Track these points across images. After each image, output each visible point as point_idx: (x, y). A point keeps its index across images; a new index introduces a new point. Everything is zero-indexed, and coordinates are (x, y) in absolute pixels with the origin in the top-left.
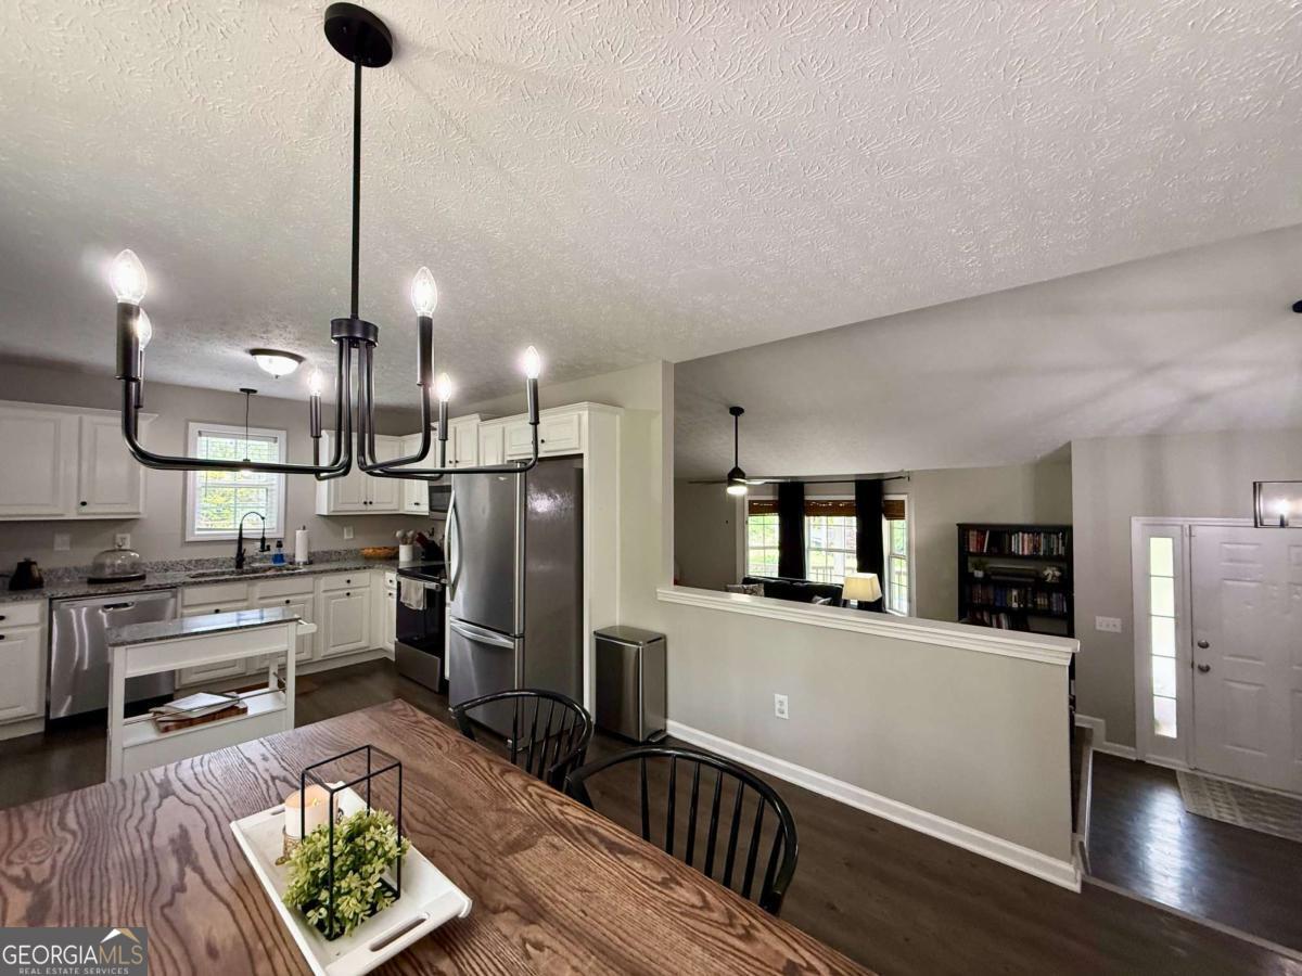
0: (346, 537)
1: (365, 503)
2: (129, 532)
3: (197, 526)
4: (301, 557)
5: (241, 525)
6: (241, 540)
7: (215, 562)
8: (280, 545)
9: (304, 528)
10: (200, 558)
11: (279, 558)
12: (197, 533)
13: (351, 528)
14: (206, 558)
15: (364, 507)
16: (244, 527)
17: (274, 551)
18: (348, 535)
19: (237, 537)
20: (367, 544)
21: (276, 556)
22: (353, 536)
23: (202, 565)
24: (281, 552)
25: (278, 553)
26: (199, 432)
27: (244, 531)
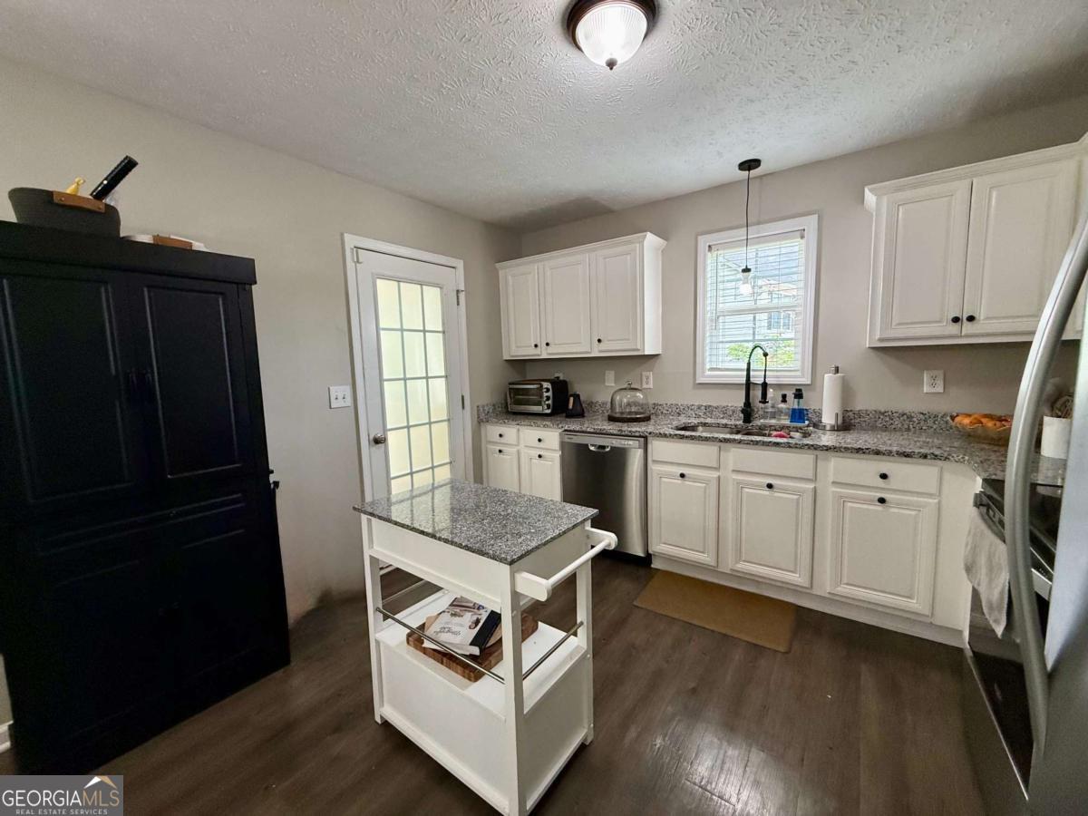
0: (926, 389)
1: (956, 320)
2: (651, 371)
3: (708, 366)
4: (828, 419)
5: (749, 364)
6: (748, 385)
7: (725, 411)
8: (799, 395)
9: (837, 370)
10: (709, 404)
11: (798, 415)
12: (708, 373)
13: (940, 373)
14: (715, 405)
15: (954, 329)
16: (752, 367)
17: (793, 403)
18: (933, 385)
19: (744, 380)
20: (964, 403)
21: (794, 410)
22: (940, 389)
23: (711, 412)
24: (801, 407)
25: (796, 407)
26: (710, 246)
27: (752, 373)
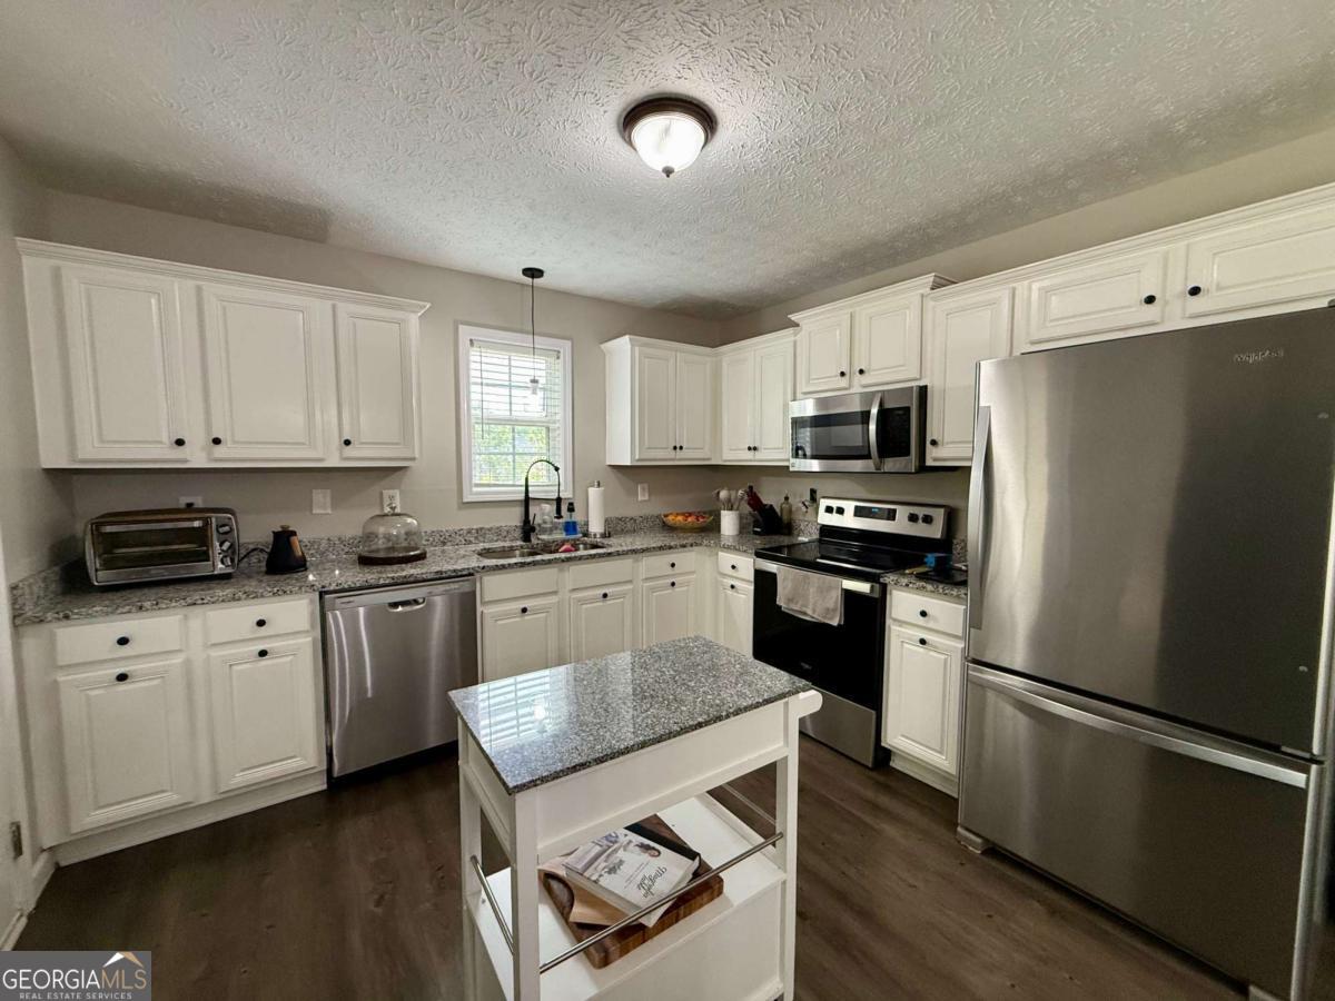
0: (640, 498)
1: (675, 448)
2: (398, 487)
4: (596, 527)
5: (527, 479)
6: (527, 501)
7: (499, 533)
8: (572, 509)
10: (480, 526)
11: (570, 527)
12: (475, 489)
13: (646, 486)
14: (487, 526)
15: (672, 454)
16: (529, 484)
17: (566, 516)
18: (642, 495)
19: (522, 497)
21: (567, 523)
22: (646, 498)
23: (484, 536)
24: (573, 519)
25: (569, 520)
26: (471, 340)
27: (530, 489)
